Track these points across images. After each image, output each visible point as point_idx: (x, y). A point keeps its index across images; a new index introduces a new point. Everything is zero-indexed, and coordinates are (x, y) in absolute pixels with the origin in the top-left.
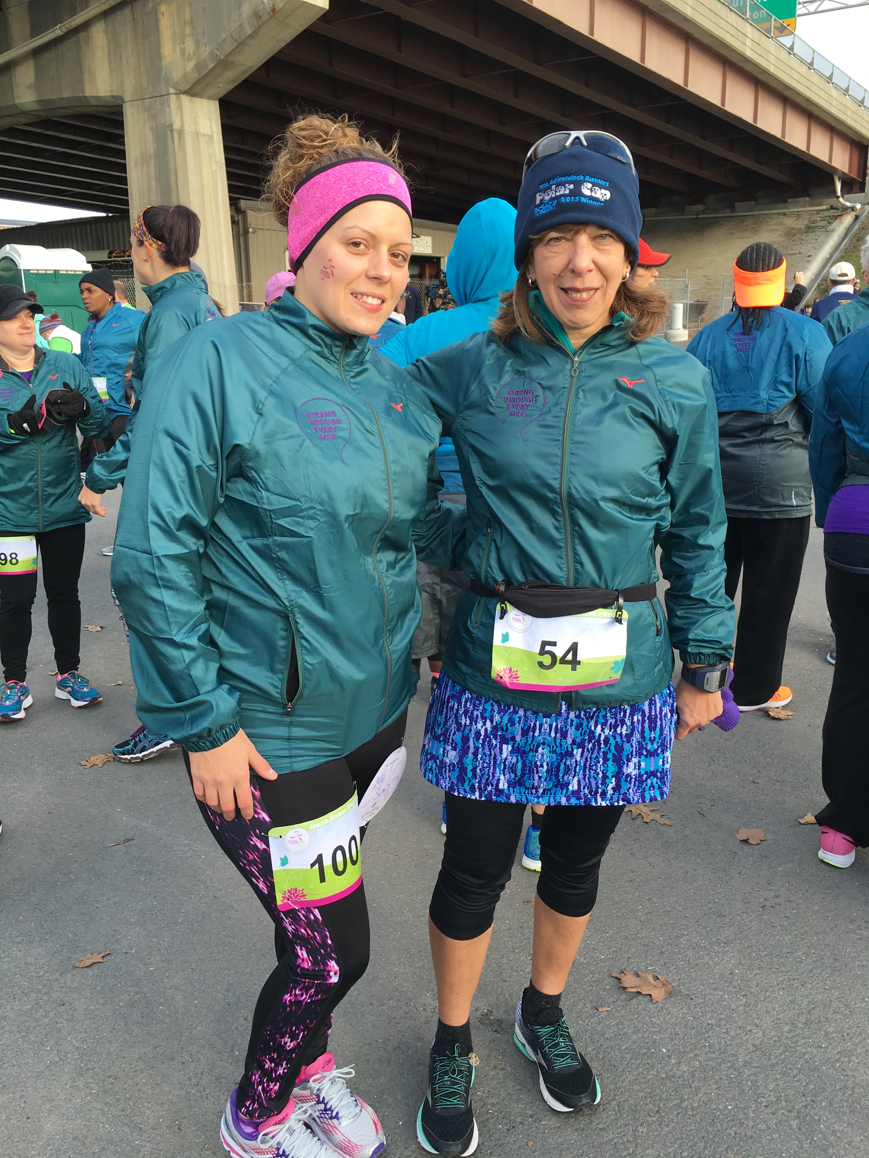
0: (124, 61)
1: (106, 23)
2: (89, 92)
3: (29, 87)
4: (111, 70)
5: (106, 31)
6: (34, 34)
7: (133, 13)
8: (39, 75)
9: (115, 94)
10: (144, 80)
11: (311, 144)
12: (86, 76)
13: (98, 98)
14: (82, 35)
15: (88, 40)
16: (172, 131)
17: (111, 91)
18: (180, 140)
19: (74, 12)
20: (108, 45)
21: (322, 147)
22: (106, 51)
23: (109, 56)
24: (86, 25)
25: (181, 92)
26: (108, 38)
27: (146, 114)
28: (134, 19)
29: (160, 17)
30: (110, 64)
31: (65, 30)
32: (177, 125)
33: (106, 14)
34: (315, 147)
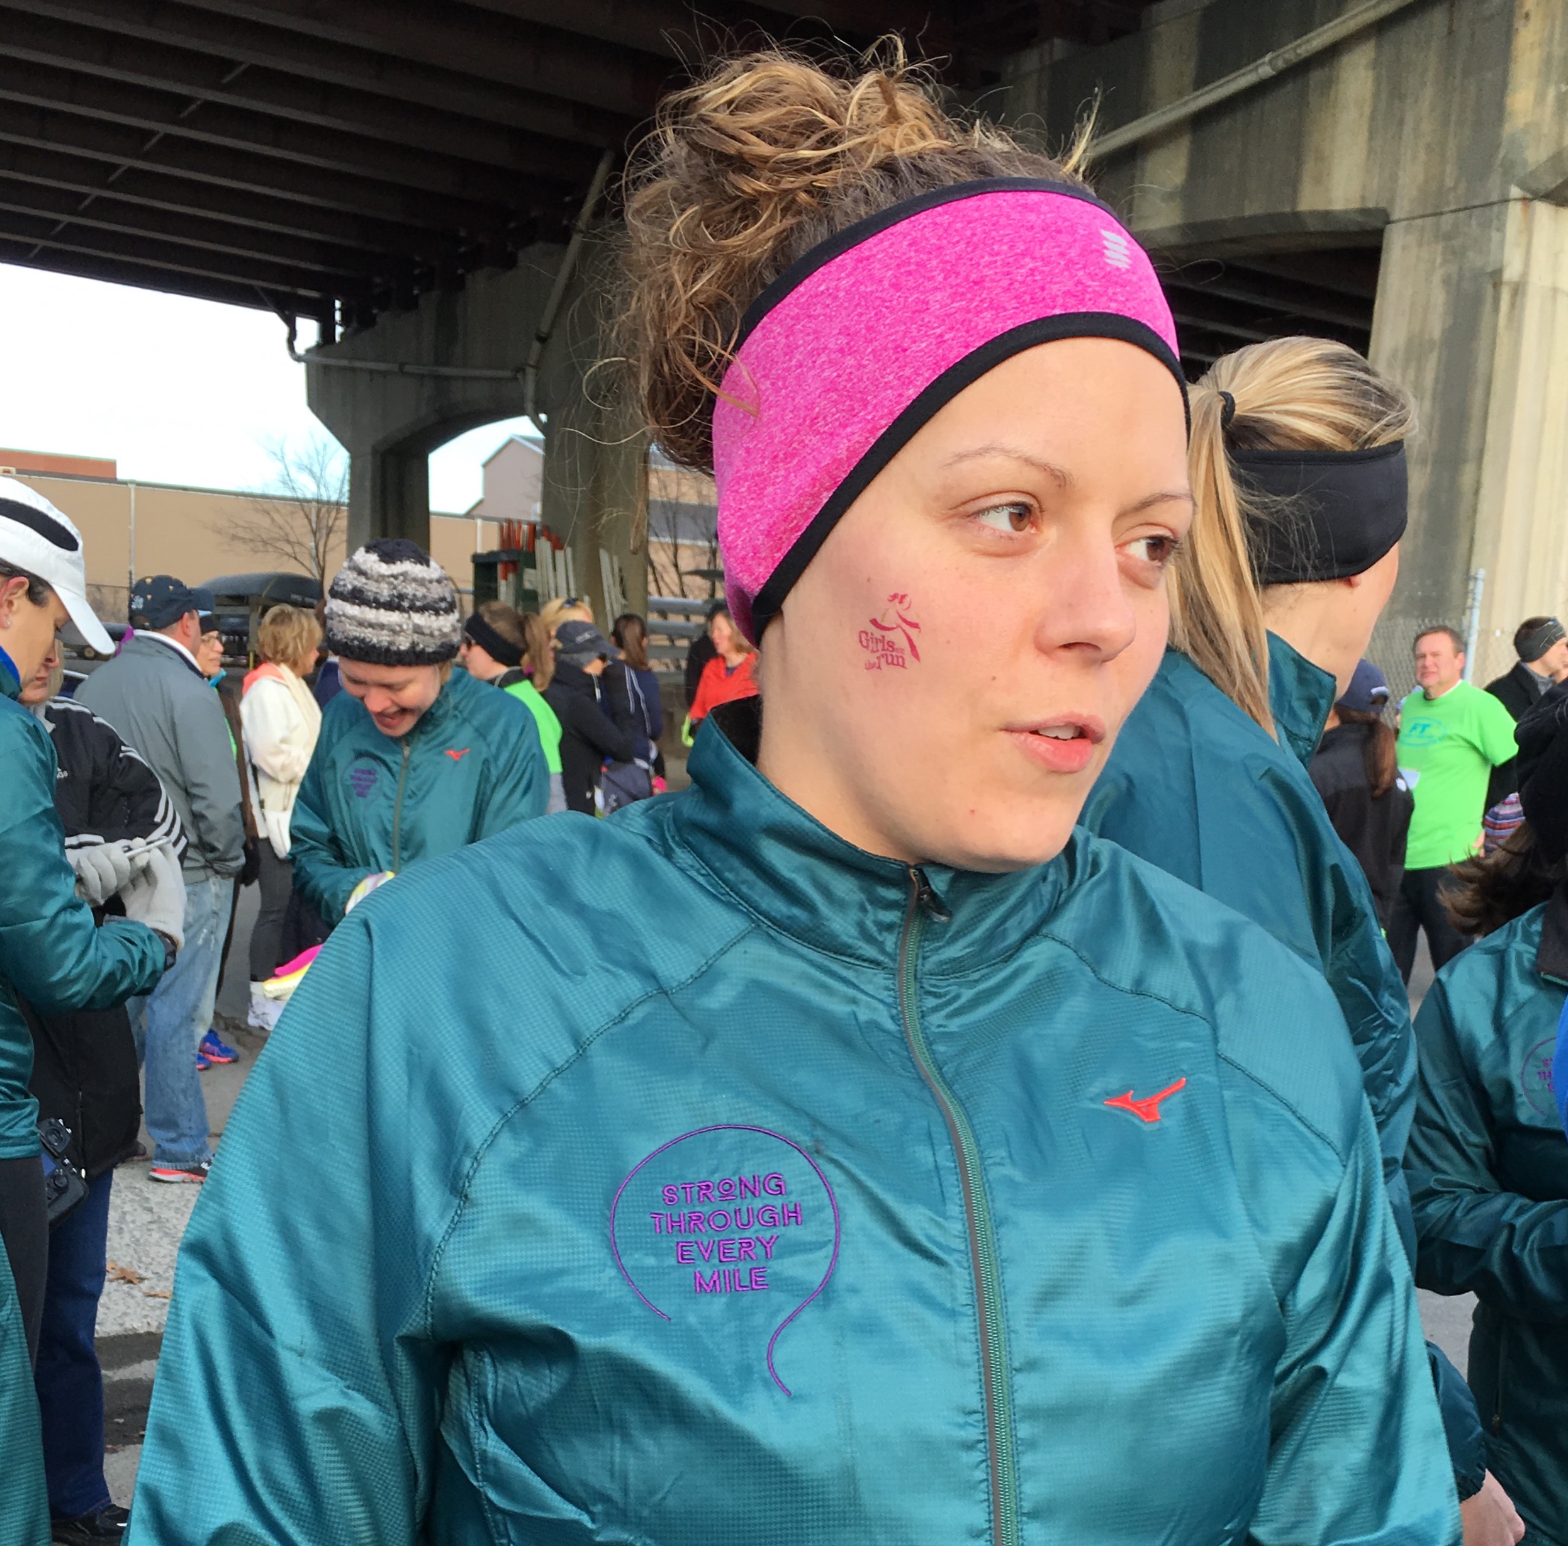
0: (1408, 129)
1: (1379, 46)
2: (1310, 201)
3: (1170, 197)
4: (1371, 151)
5: (1375, 64)
6: (1202, 81)
7: (1451, 20)
8: (1196, 169)
9: (1371, 205)
10: (1450, 170)
11: (785, 155)
12: (1309, 168)
13: (1327, 215)
14: (1316, 76)
15: (1329, 84)
16: (1497, 284)
17: (1363, 198)
18: (1513, 305)
19: (1305, 27)
20: (1376, 95)
21: (825, 165)
22: (1367, 111)
23: (1373, 118)
24: (1332, 52)
25: (1535, 195)
26: (1377, 81)
27: (1440, 247)
28: (1450, 32)
29: (1519, 23)
30: (1371, 138)
31: (1281, 64)
32: (1511, 273)
33: (1381, 27)
34: (801, 167)
